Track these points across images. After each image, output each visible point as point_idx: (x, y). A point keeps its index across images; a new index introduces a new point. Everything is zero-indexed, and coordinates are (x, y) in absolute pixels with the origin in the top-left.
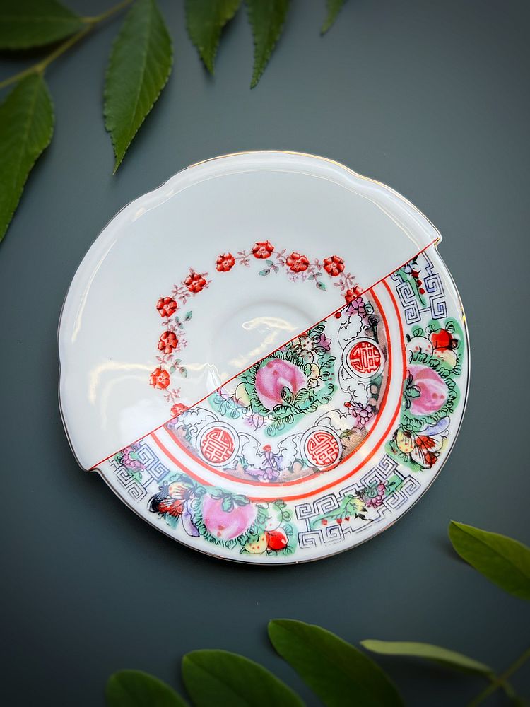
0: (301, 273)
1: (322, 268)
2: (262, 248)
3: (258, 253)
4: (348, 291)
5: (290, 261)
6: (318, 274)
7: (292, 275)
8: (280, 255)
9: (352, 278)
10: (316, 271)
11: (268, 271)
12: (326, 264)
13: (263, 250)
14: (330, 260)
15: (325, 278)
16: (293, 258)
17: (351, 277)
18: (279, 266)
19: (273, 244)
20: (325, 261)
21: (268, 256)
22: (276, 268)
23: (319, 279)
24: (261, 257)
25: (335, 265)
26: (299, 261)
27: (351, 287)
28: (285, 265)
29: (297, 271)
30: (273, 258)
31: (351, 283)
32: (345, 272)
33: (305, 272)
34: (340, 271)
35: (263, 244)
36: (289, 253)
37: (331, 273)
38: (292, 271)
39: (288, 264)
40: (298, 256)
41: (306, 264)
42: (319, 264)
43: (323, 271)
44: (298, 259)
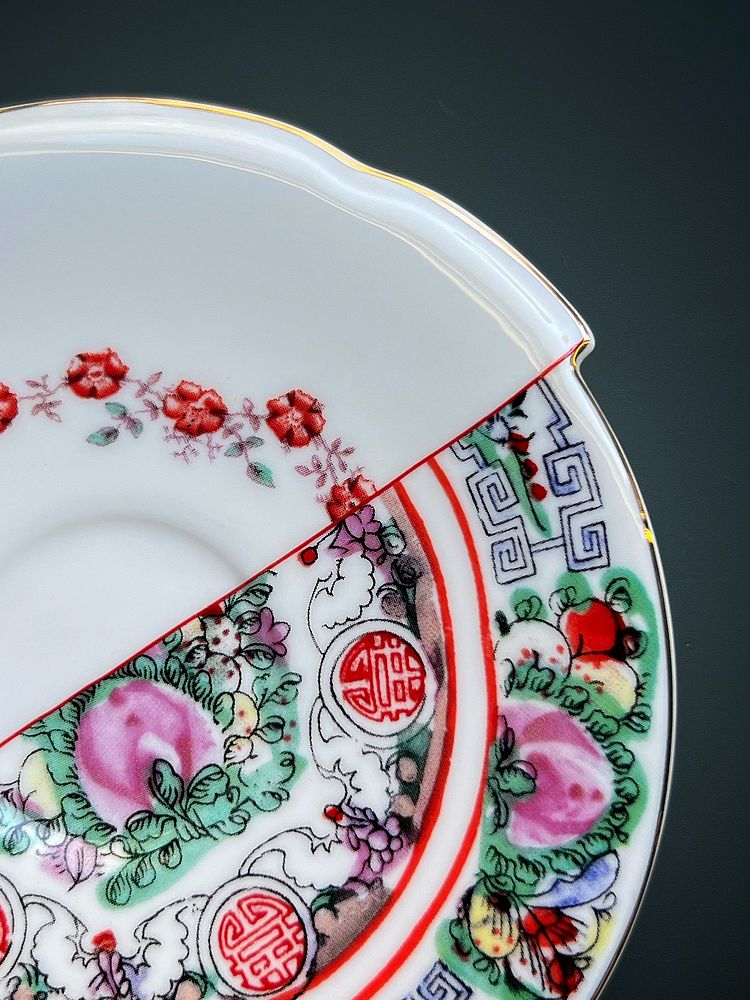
0: (203, 437)
1: (264, 424)
2: (94, 369)
3: (84, 382)
4: (335, 489)
5: (173, 404)
6: (253, 442)
7: (180, 444)
8: (144, 389)
9: (348, 452)
10: (247, 432)
11: (110, 434)
12: (275, 412)
13: (97, 374)
14: (285, 402)
15: (270, 451)
16: (183, 395)
17: (342, 448)
18: (144, 418)
19: (125, 357)
20: (270, 405)
21: (114, 389)
22: (134, 425)
23: (255, 455)
24: (92, 393)
25: (298, 415)
26: (200, 404)
27: (342, 477)
28: (161, 415)
29: (192, 432)
30: (126, 396)
31: (343, 467)
32: (328, 434)
33: (217, 437)
34: (313, 432)
35: (97, 359)
36: (169, 382)
37: (288, 438)
38: (179, 434)
39: (169, 414)
40: (195, 391)
41: (219, 411)
42: (255, 412)
43: (266, 432)
44: (195, 398)
